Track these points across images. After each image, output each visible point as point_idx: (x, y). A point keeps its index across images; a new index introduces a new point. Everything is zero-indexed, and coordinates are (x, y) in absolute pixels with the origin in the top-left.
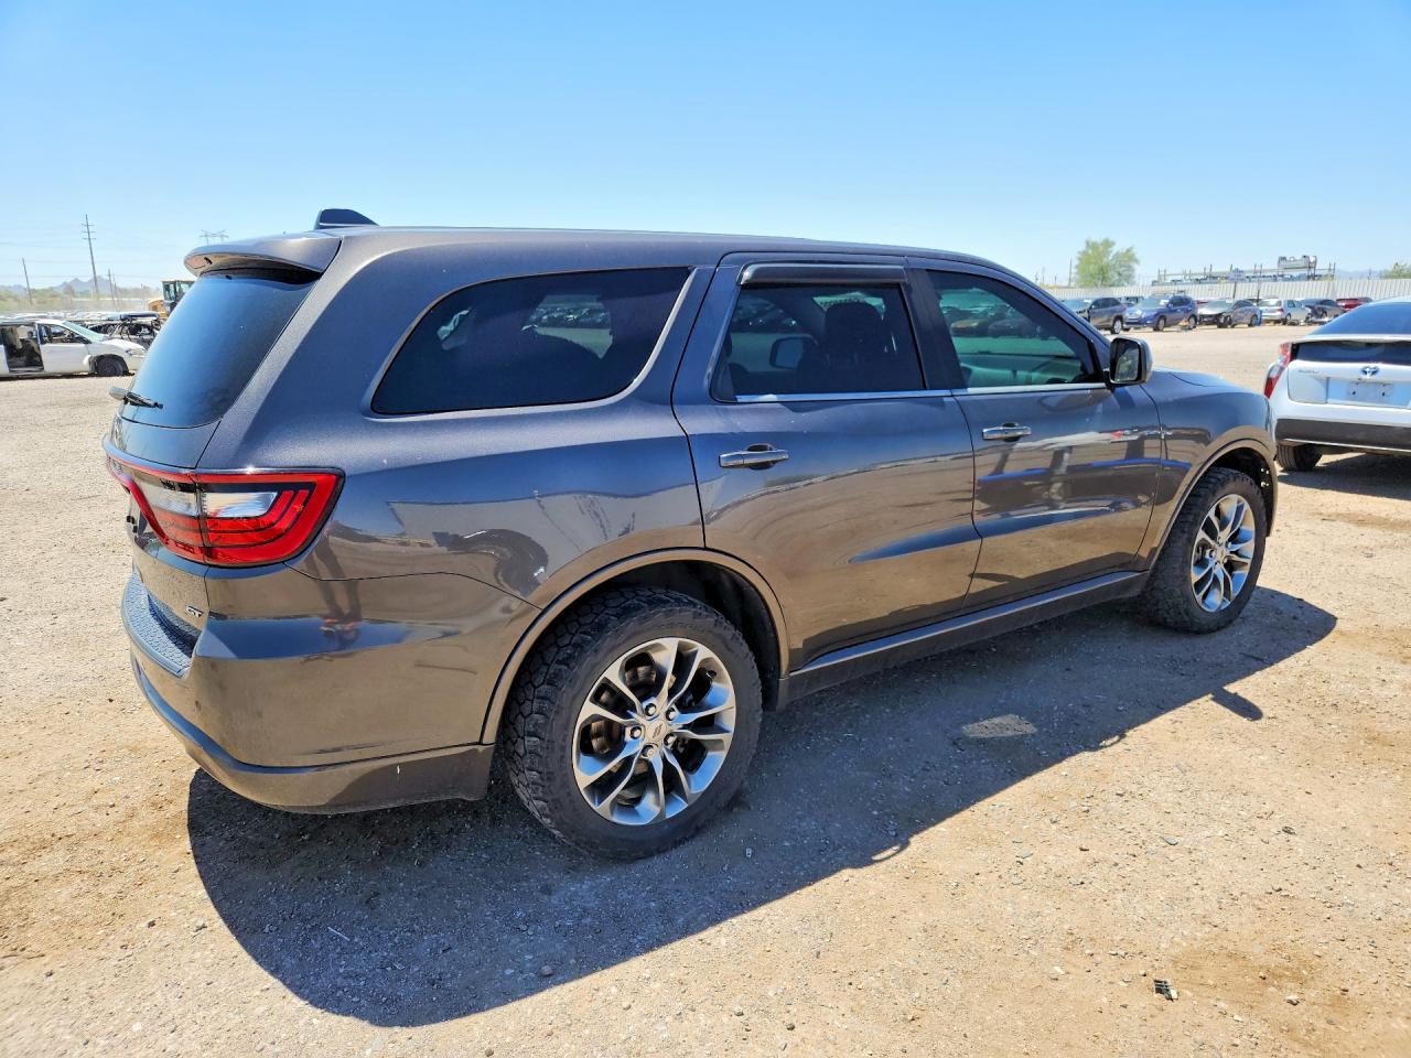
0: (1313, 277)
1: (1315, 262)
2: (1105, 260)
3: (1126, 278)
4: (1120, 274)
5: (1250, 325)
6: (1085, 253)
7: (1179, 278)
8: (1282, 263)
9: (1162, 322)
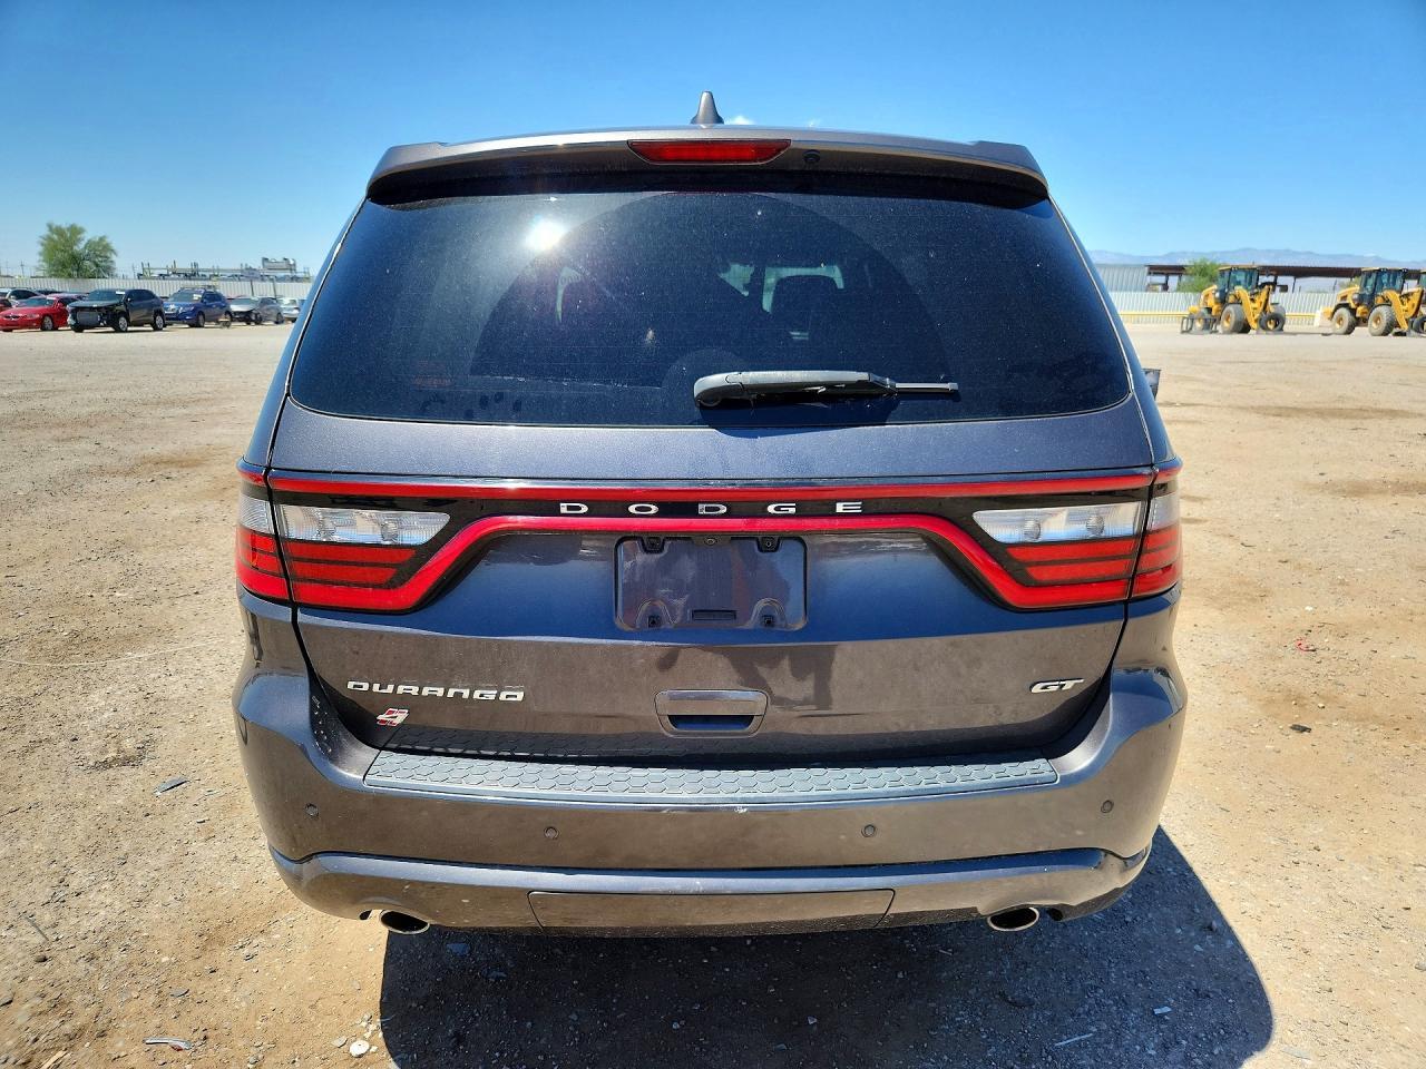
0: (295, 279)
1: (294, 265)
2: (75, 248)
3: (104, 270)
4: (97, 266)
5: (277, 323)
6: (49, 239)
7: (165, 272)
8: (266, 264)
9: (201, 318)
